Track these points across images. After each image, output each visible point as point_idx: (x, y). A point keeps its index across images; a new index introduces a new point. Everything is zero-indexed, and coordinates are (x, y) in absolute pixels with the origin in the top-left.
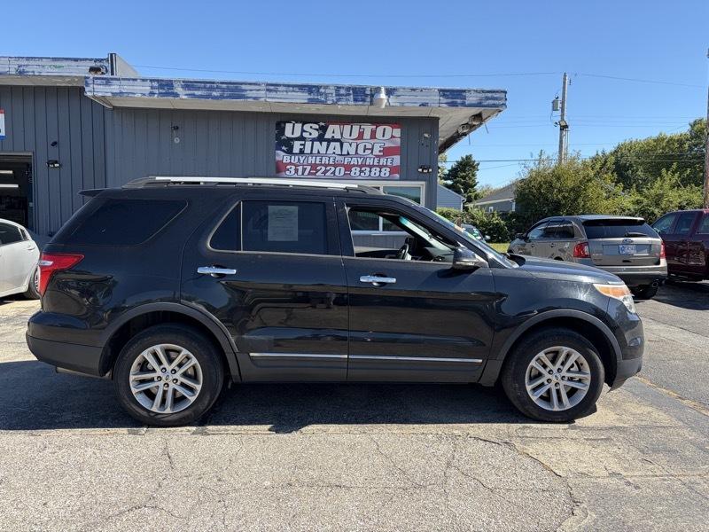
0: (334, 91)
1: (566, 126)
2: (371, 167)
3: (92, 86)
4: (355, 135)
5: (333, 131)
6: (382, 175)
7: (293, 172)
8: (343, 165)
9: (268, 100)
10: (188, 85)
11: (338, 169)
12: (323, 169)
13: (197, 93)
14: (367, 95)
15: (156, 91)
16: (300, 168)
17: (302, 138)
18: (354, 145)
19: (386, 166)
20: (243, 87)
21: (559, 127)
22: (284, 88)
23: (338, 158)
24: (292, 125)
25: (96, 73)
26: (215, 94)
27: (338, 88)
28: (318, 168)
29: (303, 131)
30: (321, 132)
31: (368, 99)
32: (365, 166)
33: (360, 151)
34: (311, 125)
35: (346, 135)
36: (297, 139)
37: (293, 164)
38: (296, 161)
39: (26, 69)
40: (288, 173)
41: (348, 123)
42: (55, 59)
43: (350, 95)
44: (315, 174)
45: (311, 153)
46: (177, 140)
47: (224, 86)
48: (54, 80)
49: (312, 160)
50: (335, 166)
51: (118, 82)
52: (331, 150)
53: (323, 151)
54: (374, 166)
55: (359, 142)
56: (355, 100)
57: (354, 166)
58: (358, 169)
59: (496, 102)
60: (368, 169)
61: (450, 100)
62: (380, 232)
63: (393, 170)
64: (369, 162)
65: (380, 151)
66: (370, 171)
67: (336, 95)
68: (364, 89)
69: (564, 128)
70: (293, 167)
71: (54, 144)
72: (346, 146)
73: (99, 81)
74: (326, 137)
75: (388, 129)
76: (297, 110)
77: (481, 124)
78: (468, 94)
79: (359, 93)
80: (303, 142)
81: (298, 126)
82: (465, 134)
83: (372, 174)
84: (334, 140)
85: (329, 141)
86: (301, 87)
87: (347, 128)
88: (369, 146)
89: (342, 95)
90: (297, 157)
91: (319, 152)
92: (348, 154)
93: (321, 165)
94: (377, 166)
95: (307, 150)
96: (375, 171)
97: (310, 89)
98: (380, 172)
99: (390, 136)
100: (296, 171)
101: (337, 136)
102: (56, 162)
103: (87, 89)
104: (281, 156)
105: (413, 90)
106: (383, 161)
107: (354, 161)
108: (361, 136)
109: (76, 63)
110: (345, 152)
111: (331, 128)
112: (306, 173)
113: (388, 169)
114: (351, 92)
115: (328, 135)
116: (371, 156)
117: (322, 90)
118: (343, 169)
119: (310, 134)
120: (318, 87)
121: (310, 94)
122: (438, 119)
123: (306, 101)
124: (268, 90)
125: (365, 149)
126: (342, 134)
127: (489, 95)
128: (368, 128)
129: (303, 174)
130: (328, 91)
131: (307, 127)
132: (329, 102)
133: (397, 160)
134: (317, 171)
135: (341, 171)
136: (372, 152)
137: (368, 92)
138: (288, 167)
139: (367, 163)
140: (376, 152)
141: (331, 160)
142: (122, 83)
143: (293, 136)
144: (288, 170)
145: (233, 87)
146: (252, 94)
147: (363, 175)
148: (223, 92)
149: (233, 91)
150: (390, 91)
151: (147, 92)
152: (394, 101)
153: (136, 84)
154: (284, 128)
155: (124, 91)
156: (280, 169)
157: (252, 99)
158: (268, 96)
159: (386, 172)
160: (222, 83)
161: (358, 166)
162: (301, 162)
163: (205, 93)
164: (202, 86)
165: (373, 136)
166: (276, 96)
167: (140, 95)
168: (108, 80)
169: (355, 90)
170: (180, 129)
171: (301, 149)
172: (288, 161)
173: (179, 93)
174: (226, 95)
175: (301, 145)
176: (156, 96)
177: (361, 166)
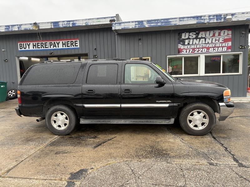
0: (208, 18)
2: (218, 47)
3: (114, 26)
4: (211, 35)
5: (202, 34)
6: (223, 50)
7: (185, 52)
8: (206, 48)
10: (149, 22)
11: (204, 49)
12: (198, 50)
13: (152, 25)
15: (137, 26)
16: (188, 51)
17: (189, 38)
18: (211, 39)
19: (225, 46)
20: (170, 20)
22: (187, 19)
23: (204, 45)
24: (184, 34)
25: (112, 22)
26: (159, 24)
27: (210, 16)
28: (195, 50)
29: (189, 35)
30: (197, 35)
31: (223, 19)
32: (216, 47)
33: (214, 41)
35: (207, 35)
36: (187, 39)
37: (185, 49)
39: (88, 23)
40: (183, 52)
41: (208, 31)
42: (98, 19)
43: (215, 18)
44: (194, 52)
45: (193, 44)
46: (140, 44)
47: (163, 21)
49: (193, 47)
50: (202, 48)
51: (124, 24)
52: (200, 42)
53: (197, 42)
54: (219, 47)
55: (213, 38)
56: (217, 20)
57: (211, 47)
58: (213, 49)
60: (217, 48)
62: (221, 74)
63: (228, 48)
64: (218, 45)
65: (222, 41)
66: (218, 49)
67: (209, 19)
68: (220, 15)
70: (185, 50)
71: (95, 49)
72: (207, 40)
73: (117, 25)
75: (226, 31)
76: (188, 27)
79: (218, 16)
80: (189, 40)
81: (187, 34)
83: (219, 50)
84: (202, 38)
86: (194, 17)
87: (208, 32)
88: (218, 39)
89: (211, 19)
90: (187, 46)
91: (196, 43)
92: (208, 43)
93: (195, 48)
94: (221, 47)
95: (191, 43)
96: (220, 49)
97: (197, 17)
98: (222, 49)
99: (227, 34)
100: (186, 52)
101: (204, 36)
102: (96, 55)
103: (113, 28)
104: (180, 46)
105: (243, 13)
106: (224, 45)
107: (211, 46)
108: (214, 35)
109: (105, 19)
110: (207, 42)
111: (201, 33)
113: (226, 48)
114: (215, 17)
115: (200, 36)
116: (218, 43)
117: (203, 18)
118: (206, 49)
119: (192, 36)
120: (201, 17)
121: (197, 20)
122: (248, 25)
123: (196, 23)
124: (181, 20)
125: (216, 40)
128: (217, 32)
129: (189, 53)
130: (205, 18)
131: (191, 34)
132: (205, 22)
133: (230, 44)
136: (219, 42)
137: (222, 16)
138: (183, 50)
141: (201, 46)
142: (125, 24)
143: (185, 38)
144: (183, 51)
145: (166, 21)
146: (173, 23)
147: (214, 51)
148: (162, 23)
149: (166, 22)
150: (232, 15)
151: (134, 26)
152: (234, 19)
153: (130, 24)
154: (182, 35)
155: (126, 27)
156: (179, 51)
157: (173, 25)
158: (180, 23)
159: (225, 49)
160: (162, 20)
161: (212, 47)
162: (188, 48)
163: (155, 24)
164: (154, 21)
165: (219, 35)
166: (183, 22)
167: (131, 28)
168: (120, 23)
169: (217, 16)
170: (141, 39)
171: (188, 43)
172: (183, 48)
173: (145, 25)
174: (163, 24)
175: (188, 41)
176: (137, 27)
177: (214, 48)
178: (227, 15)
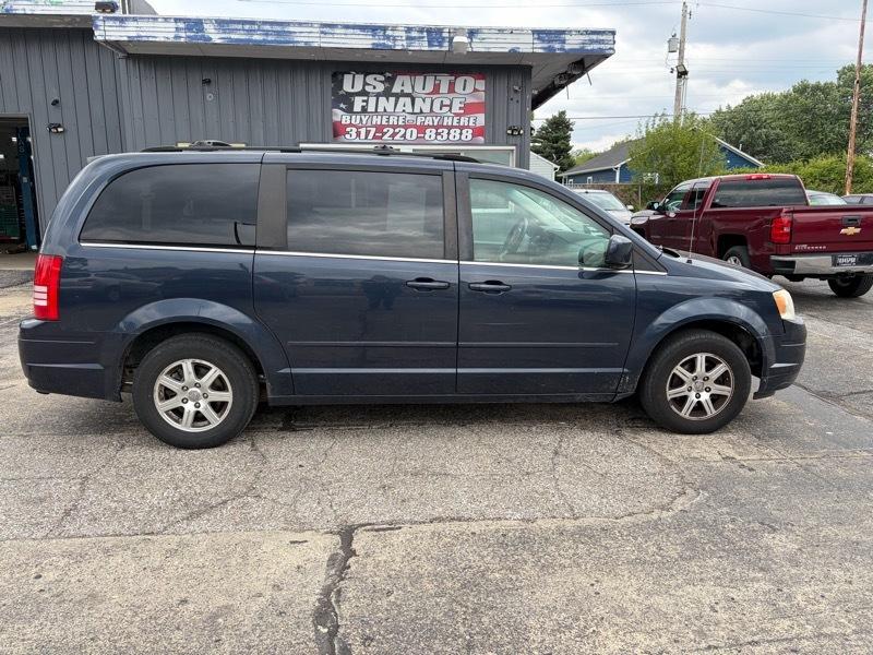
0: (404, 34)
1: (685, 73)
2: (449, 128)
3: (102, 28)
4: (430, 87)
5: (402, 84)
6: (463, 138)
7: (354, 135)
8: (415, 126)
9: (322, 45)
10: (222, 24)
11: (409, 131)
12: (391, 131)
13: (233, 36)
14: (443, 38)
15: (184, 35)
16: (363, 131)
17: (363, 93)
18: (428, 101)
19: (468, 127)
20: (291, 29)
21: (675, 73)
22: (343, 31)
23: (409, 117)
24: (351, 76)
25: (104, 11)
26: (256, 37)
27: (409, 30)
28: (385, 130)
29: (365, 84)
30: (387, 85)
31: (446, 44)
32: (443, 127)
33: (436, 108)
34: (374, 76)
35: (418, 88)
36: (358, 94)
37: (354, 126)
38: (358, 121)
39: (14, 7)
40: (348, 136)
41: (420, 74)
43: (423, 37)
44: (381, 138)
45: (376, 111)
46: (210, 97)
47: (268, 27)
48: (49, 20)
49: (376, 120)
50: (406, 127)
51: (135, 24)
52: (400, 108)
53: (390, 108)
54: (452, 127)
55: (434, 97)
56: (430, 45)
57: (429, 126)
58: (434, 131)
59: (602, 46)
60: (446, 131)
61: (546, 45)
63: (478, 132)
64: (448, 121)
65: (460, 108)
66: (449, 134)
67: (408, 38)
68: (440, 31)
69: (682, 74)
70: (354, 130)
71: (55, 103)
72: (418, 103)
73: (111, 23)
74: (394, 91)
75: (470, 80)
76: (358, 57)
77: (583, 74)
78: (567, 37)
79: (434, 34)
80: (365, 98)
81: (359, 78)
82: (562, 87)
83: (451, 137)
84: (403, 94)
85: (397, 96)
86: (363, 28)
87: (419, 79)
88: (447, 102)
89: (415, 38)
90: (358, 117)
91: (385, 110)
92: (421, 112)
93: (385, 126)
94: (456, 127)
95: (371, 108)
96: (455, 134)
97: (374, 29)
98: (461, 134)
99: (471, 89)
100: (358, 134)
101: (408, 90)
102: (59, 126)
103: (96, 33)
104: (340, 115)
105: (501, 31)
106: (464, 121)
107: (429, 121)
108: (436, 90)
110: (417, 110)
111: (400, 79)
112: (370, 137)
113: (470, 131)
114: (425, 34)
115: (396, 89)
116: (449, 114)
117: (389, 33)
118: (415, 131)
119: (375, 88)
120: (384, 29)
121: (374, 37)
122: (531, 67)
123: (370, 47)
124: (322, 32)
125: (442, 106)
126: (413, 88)
127: (594, 37)
128: (445, 80)
129: (366, 138)
130: (396, 34)
131: (370, 79)
132: (397, 48)
133: (481, 119)
134: (384, 134)
135: (412, 134)
136: (450, 110)
137: (444, 35)
138: (348, 129)
139: (445, 124)
140: (456, 109)
141: (401, 119)
142: (140, 24)
143: (353, 91)
144: (348, 133)
145: (278, 28)
146: (303, 37)
147: (439, 137)
148: (267, 35)
149: (278, 33)
150: (472, 33)
151: (172, 35)
152: (478, 47)
153: (156, 24)
154: (342, 81)
155: (142, 34)
156: (338, 131)
157: (303, 45)
158: (323, 40)
159: (468, 135)
160: (265, 23)
161: (433, 127)
162: (364, 122)
163: (243, 37)
164: (240, 27)
165: (451, 89)
166: (335, 40)
167: (163, 40)
168: (122, 20)
169: (429, 31)
170: (213, 83)
171: (363, 107)
172: (348, 122)
173: (211, 36)
174: (270, 38)
175: (363, 101)
176: (182, 40)
177: (437, 128)
178: (456, 31)
